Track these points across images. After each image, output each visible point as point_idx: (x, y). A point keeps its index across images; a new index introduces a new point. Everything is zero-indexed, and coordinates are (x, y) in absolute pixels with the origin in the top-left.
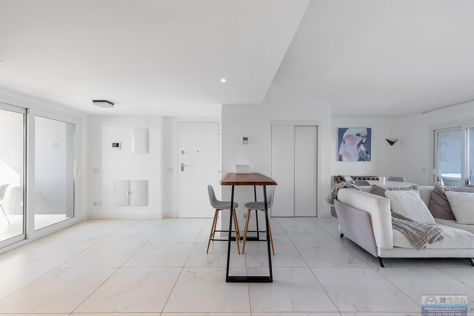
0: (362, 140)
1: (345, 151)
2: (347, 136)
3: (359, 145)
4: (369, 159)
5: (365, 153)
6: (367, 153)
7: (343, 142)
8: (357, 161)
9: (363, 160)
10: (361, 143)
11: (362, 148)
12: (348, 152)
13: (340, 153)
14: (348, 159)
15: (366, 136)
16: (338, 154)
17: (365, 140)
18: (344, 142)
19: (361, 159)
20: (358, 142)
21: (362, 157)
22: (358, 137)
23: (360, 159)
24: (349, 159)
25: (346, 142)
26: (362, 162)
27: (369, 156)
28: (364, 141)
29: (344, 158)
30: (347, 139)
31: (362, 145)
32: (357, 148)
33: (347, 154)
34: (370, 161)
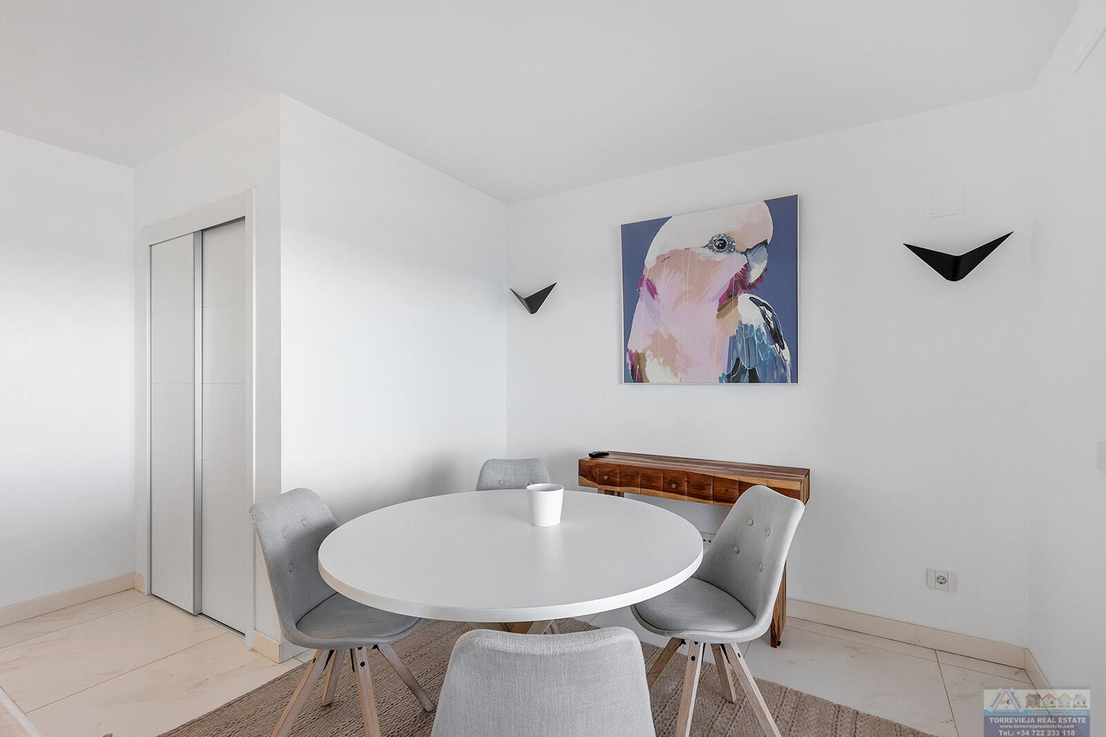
0: (747, 268)
1: (656, 336)
2: (662, 259)
3: (729, 297)
4: (787, 373)
5: (766, 339)
6: (775, 336)
7: (644, 290)
8: (721, 381)
9: (753, 378)
10: (740, 283)
11: (748, 311)
12: (671, 337)
13: (636, 345)
14: (672, 371)
15: (765, 243)
16: (626, 349)
17: (764, 265)
18: (653, 291)
19: (743, 370)
20: (721, 282)
21: (744, 363)
22: (722, 256)
23: (737, 373)
24: (676, 375)
25: (660, 288)
26: (744, 390)
27: (786, 353)
28: (754, 275)
29: (652, 368)
30: (665, 271)
31: (744, 299)
32: (718, 317)
33: (668, 349)
34: (795, 379)
